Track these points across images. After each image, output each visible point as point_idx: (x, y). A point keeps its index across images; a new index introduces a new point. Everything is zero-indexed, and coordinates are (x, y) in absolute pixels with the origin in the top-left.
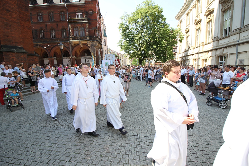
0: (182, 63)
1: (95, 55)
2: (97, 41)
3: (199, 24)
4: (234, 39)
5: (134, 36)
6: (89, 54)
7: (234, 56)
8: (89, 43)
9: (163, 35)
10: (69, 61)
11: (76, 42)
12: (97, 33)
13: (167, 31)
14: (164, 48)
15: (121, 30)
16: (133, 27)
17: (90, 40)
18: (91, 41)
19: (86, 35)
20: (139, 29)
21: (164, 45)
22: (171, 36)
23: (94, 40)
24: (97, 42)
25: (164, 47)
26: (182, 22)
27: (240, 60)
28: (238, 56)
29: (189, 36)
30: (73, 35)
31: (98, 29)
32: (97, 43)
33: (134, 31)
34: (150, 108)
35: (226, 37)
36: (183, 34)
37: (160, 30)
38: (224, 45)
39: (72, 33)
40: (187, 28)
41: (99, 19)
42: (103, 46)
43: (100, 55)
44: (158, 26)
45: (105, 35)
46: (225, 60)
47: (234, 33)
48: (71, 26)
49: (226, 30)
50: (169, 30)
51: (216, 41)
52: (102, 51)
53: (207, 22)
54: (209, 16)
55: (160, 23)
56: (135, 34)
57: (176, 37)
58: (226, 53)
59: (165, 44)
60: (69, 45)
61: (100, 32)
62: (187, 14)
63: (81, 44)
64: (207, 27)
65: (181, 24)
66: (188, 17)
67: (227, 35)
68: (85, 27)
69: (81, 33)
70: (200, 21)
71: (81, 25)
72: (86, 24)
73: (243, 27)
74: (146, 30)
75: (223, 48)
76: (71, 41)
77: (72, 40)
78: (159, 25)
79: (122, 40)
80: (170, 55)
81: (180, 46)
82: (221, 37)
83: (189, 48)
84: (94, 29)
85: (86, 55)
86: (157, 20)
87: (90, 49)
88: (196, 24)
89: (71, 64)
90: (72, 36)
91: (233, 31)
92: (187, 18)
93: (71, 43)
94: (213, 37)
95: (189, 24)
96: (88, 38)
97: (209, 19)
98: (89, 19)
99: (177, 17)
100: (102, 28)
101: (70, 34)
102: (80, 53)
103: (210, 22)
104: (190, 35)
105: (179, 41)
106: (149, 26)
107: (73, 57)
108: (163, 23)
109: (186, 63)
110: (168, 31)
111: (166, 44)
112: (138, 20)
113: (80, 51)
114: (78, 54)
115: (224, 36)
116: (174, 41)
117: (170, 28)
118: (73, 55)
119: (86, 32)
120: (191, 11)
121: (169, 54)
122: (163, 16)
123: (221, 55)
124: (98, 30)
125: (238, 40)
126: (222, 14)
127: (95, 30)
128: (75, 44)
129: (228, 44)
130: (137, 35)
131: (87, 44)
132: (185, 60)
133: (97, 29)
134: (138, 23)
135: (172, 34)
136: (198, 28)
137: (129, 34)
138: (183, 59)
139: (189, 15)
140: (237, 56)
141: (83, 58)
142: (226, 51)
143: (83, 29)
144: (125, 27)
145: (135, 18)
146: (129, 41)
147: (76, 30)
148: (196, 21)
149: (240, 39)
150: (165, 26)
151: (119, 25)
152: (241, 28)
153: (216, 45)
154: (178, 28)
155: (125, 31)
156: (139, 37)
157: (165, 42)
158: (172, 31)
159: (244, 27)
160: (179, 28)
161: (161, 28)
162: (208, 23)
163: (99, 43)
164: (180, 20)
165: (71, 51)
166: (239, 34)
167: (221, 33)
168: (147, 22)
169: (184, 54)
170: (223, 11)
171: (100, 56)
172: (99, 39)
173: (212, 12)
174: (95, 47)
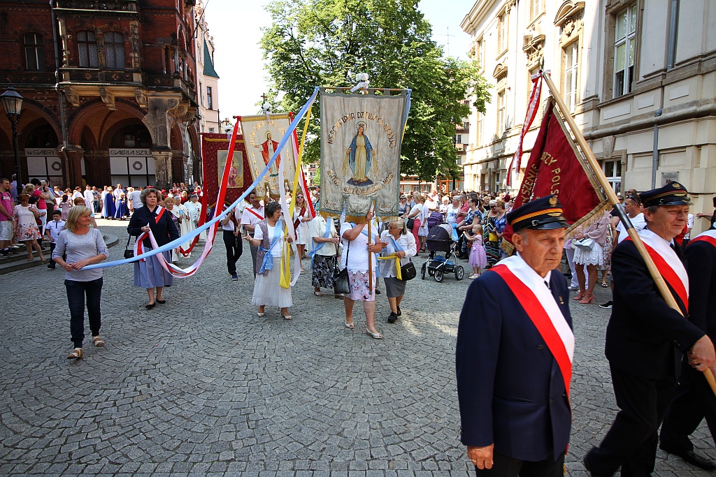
0: (486, 181)
1: (169, 145)
2: (178, 90)
3: (537, 51)
4: (645, 105)
5: (320, 79)
6: (142, 139)
7: (648, 162)
8: (145, 98)
9: (421, 83)
10: (57, 166)
11: (89, 89)
12: (177, 59)
13: (433, 68)
14: (426, 129)
15: (270, 55)
16: (317, 46)
17: (147, 84)
18: (152, 89)
19: (130, 65)
20: (336, 57)
21: (425, 119)
22: (448, 86)
23: (162, 84)
24: (177, 94)
25: (424, 124)
26: (483, 43)
27: (665, 174)
28: (658, 160)
29: (507, 91)
30: (74, 61)
31: (182, 45)
32: (177, 98)
33: (319, 62)
34: (369, 355)
35: (621, 99)
36: (488, 82)
37: (411, 62)
38: (618, 123)
39: (68, 52)
40: (500, 61)
41: (187, 6)
42: (202, 111)
43: (190, 145)
44: (405, 48)
45: (210, 71)
46: (619, 175)
47: (646, 85)
48: (66, 25)
49: (620, 75)
50: (442, 67)
51: (592, 111)
52: (198, 129)
53: (562, 45)
54: (568, 27)
55: (410, 40)
56: (321, 72)
57: (464, 92)
58: (621, 151)
59: (429, 115)
60: (56, 100)
61: (188, 55)
62: (501, 17)
63: (110, 98)
64: (563, 61)
65: (481, 50)
66: (504, 25)
67: (625, 92)
68: (127, 34)
69: (111, 56)
70: (542, 42)
71: (111, 24)
72: (131, 23)
73: (673, 67)
74: (361, 59)
75: (613, 133)
76: (64, 82)
77: (71, 80)
78: (408, 45)
79: (274, 90)
80: (444, 154)
81: (478, 122)
82: (606, 99)
83: (508, 130)
84: (162, 43)
85: (129, 142)
86: (400, 28)
87: (147, 120)
88: (529, 52)
89: (64, 175)
90: (71, 64)
91: (641, 79)
92: (499, 28)
93: (63, 93)
94: (582, 98)
95: (507, 51)
96: (137, 78)
97: (569, 35)
98: (142, 6)
99: (468, 22)
100: (198, 41)
101: (61, 57)
102: (104, 132)
103: (573, 45)
104: (509, 89)
105: (475, 104)
106: (372, 48)
107: (71, 151)
108: (420, 41)
109: (498, 183)
110: (438, 70)
111: (432, 114)
112: (335, 22)
113: (107, 128)
114: (97, 139)
115: (616, 95)
116: (459, 107)
117: (444, 59)
118: (71, 142)
119: (132, 55)
120: (511, 5)
121: (441, 148)
122: (422, 16)
123: (607, 156)
124: (182, 49)
125: (657, 108)
126: (610, 23)
127: (167, 49)
128: (80, 99)
129: (629, 120)
130: (328, 75)
131: (133, 101)
132: (494, 173)
133: (176, 44)
134: (333, 34)
135: (451, 80)
136: (533, 66)
137: (299, 72)
138: (489, 167)
139: (506, 18)
140: (656, 162)
141: (118, 155)
142: (622, 144)
143: (118, 39)
144: (286, 43)
145: (322, 15)
146: (298, 95)
147: (88, 43)
148: (527, 39)
149: (665, 106)
150: (429, 50)
151: (261, 35)
152: (665, 70)
153: (590, 125)
154: (469, 61)
155: (285, 57)
156: (336, 84)
157: (426, 106)
158: (452, 71)
159: (676, 67)
160: (475, 63)
161: (414, 57)
162: (565, 48)
163: (185, 98)
164: (479, 33)
165: (63, 125)
166: (660, 89)
167: (607, 84)
168: (367, 34)
169: (493, 150)
170: (610, 10)
171: (190, 150)
172: (184, 81)
173: (577, 14)
174: (167, 112)
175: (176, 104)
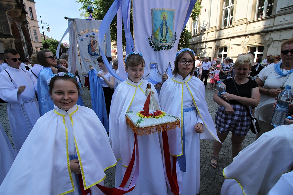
1: (11, 34)
42: (28, 19)
43: (24, 37)
52: (28, 29)
171: (25, 40)
174: (7, 12)
175: (13, 7)
